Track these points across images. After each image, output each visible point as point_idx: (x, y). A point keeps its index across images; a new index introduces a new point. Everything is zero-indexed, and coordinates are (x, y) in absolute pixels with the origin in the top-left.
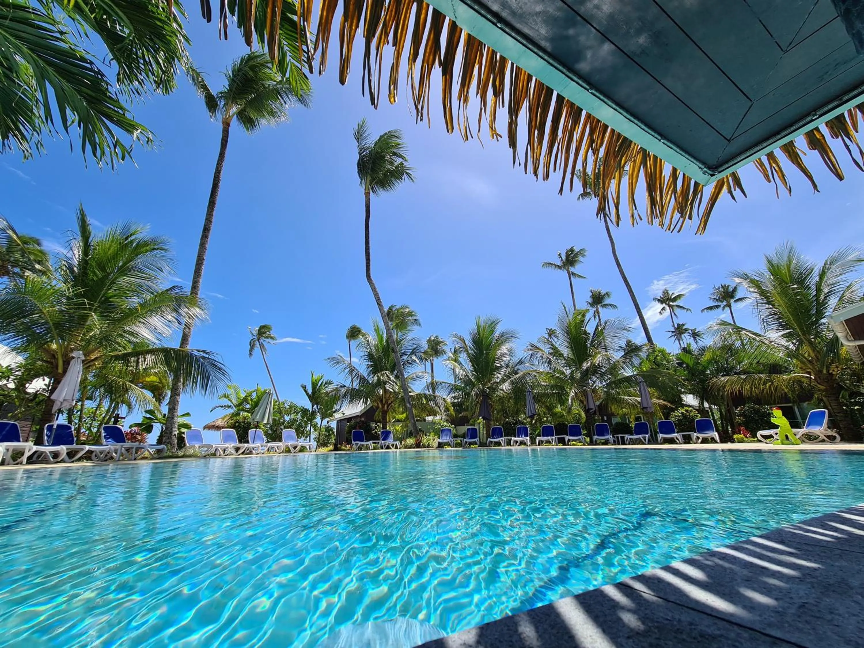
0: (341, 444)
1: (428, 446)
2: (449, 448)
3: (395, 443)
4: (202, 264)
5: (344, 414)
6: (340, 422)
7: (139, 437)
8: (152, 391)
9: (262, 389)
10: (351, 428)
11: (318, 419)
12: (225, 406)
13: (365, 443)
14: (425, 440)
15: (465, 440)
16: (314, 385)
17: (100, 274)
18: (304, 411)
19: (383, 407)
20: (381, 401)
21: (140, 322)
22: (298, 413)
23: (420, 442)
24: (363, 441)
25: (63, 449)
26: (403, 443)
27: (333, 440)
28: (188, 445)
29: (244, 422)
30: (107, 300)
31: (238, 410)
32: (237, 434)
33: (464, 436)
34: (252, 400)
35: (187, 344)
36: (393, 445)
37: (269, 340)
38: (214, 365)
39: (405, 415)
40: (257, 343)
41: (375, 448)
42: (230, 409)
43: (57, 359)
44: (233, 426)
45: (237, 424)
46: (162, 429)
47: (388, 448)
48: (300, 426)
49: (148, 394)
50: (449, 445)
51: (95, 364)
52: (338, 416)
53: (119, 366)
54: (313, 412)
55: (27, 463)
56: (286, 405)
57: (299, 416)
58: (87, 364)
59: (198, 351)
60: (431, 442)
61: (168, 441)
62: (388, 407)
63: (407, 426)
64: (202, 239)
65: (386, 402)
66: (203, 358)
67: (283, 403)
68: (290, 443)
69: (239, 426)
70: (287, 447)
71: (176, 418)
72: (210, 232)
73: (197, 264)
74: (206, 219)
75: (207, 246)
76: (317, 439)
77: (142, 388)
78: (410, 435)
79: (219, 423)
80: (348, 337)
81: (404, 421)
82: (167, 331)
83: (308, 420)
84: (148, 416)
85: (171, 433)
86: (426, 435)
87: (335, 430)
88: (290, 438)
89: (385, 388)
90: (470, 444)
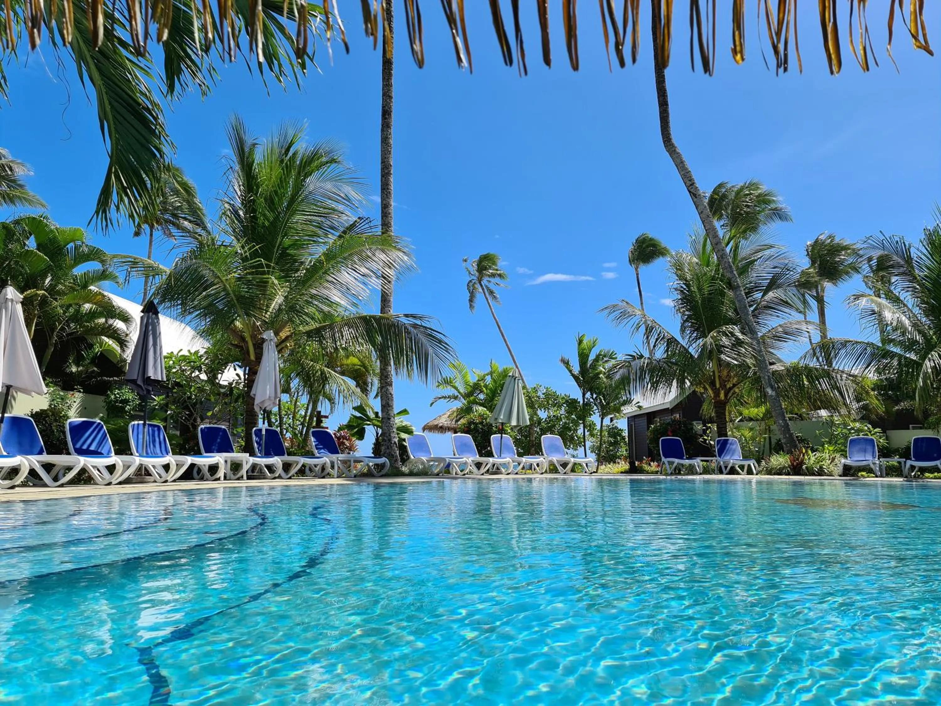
0: (641, 460)
1: (821, 473)
2: (871, 479)
3: (746, 463)
4: (389, 174)
5: (640, 407)
6: (632, 420)
7: (347, 443)
8: (354, 378)
9: (499, 367)
10: (658, 433)
11: (595, 418)
12: (449, 397)
13: (687, 462)
14: (811, 459)
15: (909, 463)
16: (583, 357)
17: (271, 216)
18: (572, 404)
19: (717, 394)
20: (713, 384)
21: (328, 281)
22: (560, 406)
23: (802, 463)
24: (681, 458)
25: (276, 461)
26: (763, 463)
27: (623, 451)
28: (412, 457)
29: (481, 423)
30: (284, 255)
31: (469, 402)
32: (475, 441)
33: (905, 454)
34: (486, 386)
35: (389, 307)
36: (742, 467)
37: (497, 280)
38: (431, 335)
39: (763, 409)
40: (478, 286)
41: (706, 471)
42: (456, 402)
43: (247, 342)
44: (467, 430)
45: (472, 426)
46: (377, 434)
47: (733, 471)
48: (566, 428)
49: (352, 383)
50: (870, 471)
51: (286, 346)
52: (628, 410)
53: (312, 346)
54: (585, 404)
55: (249, 478)
56: (539, 394)
57: (563, 411)
58: (280, 346)
59: (406, 316)
60: (826, 464)
61: (388, 451)
62: (726, 395)
63: (768, 430)
64: (382, 130)
65: (723, 386)
66: (415, 326)
67: (535, 390)
68: (555, 458)
69: (476, 429)
70: (551, 464)
71: (392, 419)
72: (393, 115)
73: (382, 176)
74: (384, 95)
75: (391, 142)
76: (597, 450)
77: (343, 373)
78: (778, 448)
79: (444, 421)
80: (631, 261)
81: (763, 419)
82: (364, 293)
83: (579, 418)
84: (358, 414)
85: (390, 440)
86: (813, 451)
87: (625, 434)
88: (554, 449)
89: (720, 360)
90: (923, 470)
